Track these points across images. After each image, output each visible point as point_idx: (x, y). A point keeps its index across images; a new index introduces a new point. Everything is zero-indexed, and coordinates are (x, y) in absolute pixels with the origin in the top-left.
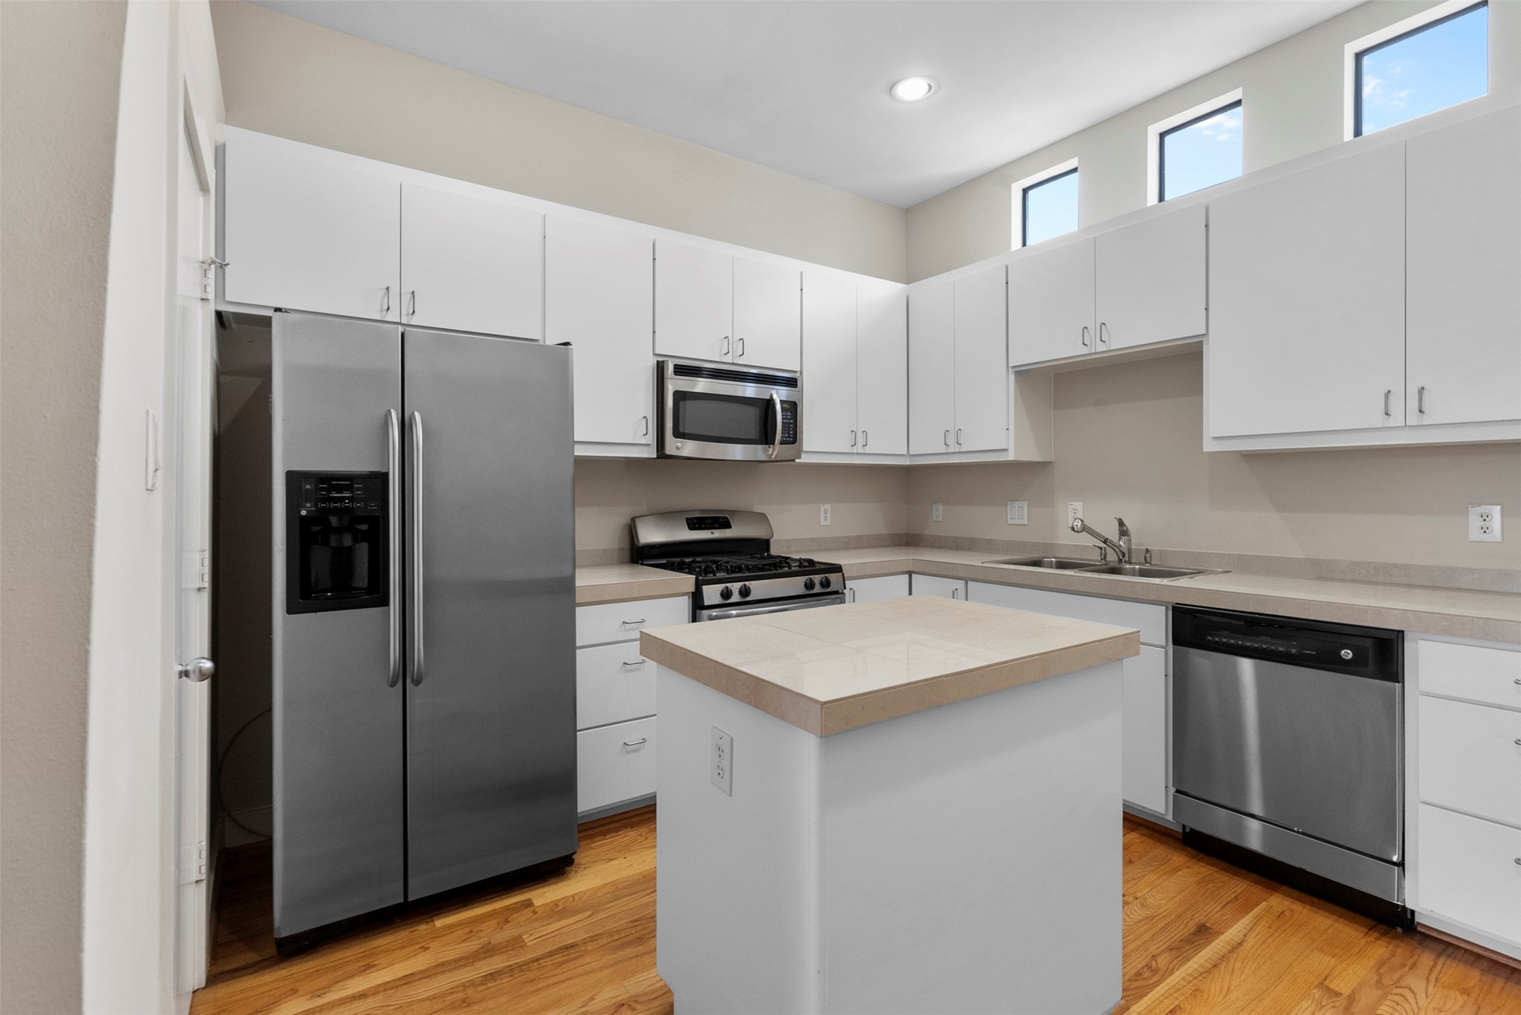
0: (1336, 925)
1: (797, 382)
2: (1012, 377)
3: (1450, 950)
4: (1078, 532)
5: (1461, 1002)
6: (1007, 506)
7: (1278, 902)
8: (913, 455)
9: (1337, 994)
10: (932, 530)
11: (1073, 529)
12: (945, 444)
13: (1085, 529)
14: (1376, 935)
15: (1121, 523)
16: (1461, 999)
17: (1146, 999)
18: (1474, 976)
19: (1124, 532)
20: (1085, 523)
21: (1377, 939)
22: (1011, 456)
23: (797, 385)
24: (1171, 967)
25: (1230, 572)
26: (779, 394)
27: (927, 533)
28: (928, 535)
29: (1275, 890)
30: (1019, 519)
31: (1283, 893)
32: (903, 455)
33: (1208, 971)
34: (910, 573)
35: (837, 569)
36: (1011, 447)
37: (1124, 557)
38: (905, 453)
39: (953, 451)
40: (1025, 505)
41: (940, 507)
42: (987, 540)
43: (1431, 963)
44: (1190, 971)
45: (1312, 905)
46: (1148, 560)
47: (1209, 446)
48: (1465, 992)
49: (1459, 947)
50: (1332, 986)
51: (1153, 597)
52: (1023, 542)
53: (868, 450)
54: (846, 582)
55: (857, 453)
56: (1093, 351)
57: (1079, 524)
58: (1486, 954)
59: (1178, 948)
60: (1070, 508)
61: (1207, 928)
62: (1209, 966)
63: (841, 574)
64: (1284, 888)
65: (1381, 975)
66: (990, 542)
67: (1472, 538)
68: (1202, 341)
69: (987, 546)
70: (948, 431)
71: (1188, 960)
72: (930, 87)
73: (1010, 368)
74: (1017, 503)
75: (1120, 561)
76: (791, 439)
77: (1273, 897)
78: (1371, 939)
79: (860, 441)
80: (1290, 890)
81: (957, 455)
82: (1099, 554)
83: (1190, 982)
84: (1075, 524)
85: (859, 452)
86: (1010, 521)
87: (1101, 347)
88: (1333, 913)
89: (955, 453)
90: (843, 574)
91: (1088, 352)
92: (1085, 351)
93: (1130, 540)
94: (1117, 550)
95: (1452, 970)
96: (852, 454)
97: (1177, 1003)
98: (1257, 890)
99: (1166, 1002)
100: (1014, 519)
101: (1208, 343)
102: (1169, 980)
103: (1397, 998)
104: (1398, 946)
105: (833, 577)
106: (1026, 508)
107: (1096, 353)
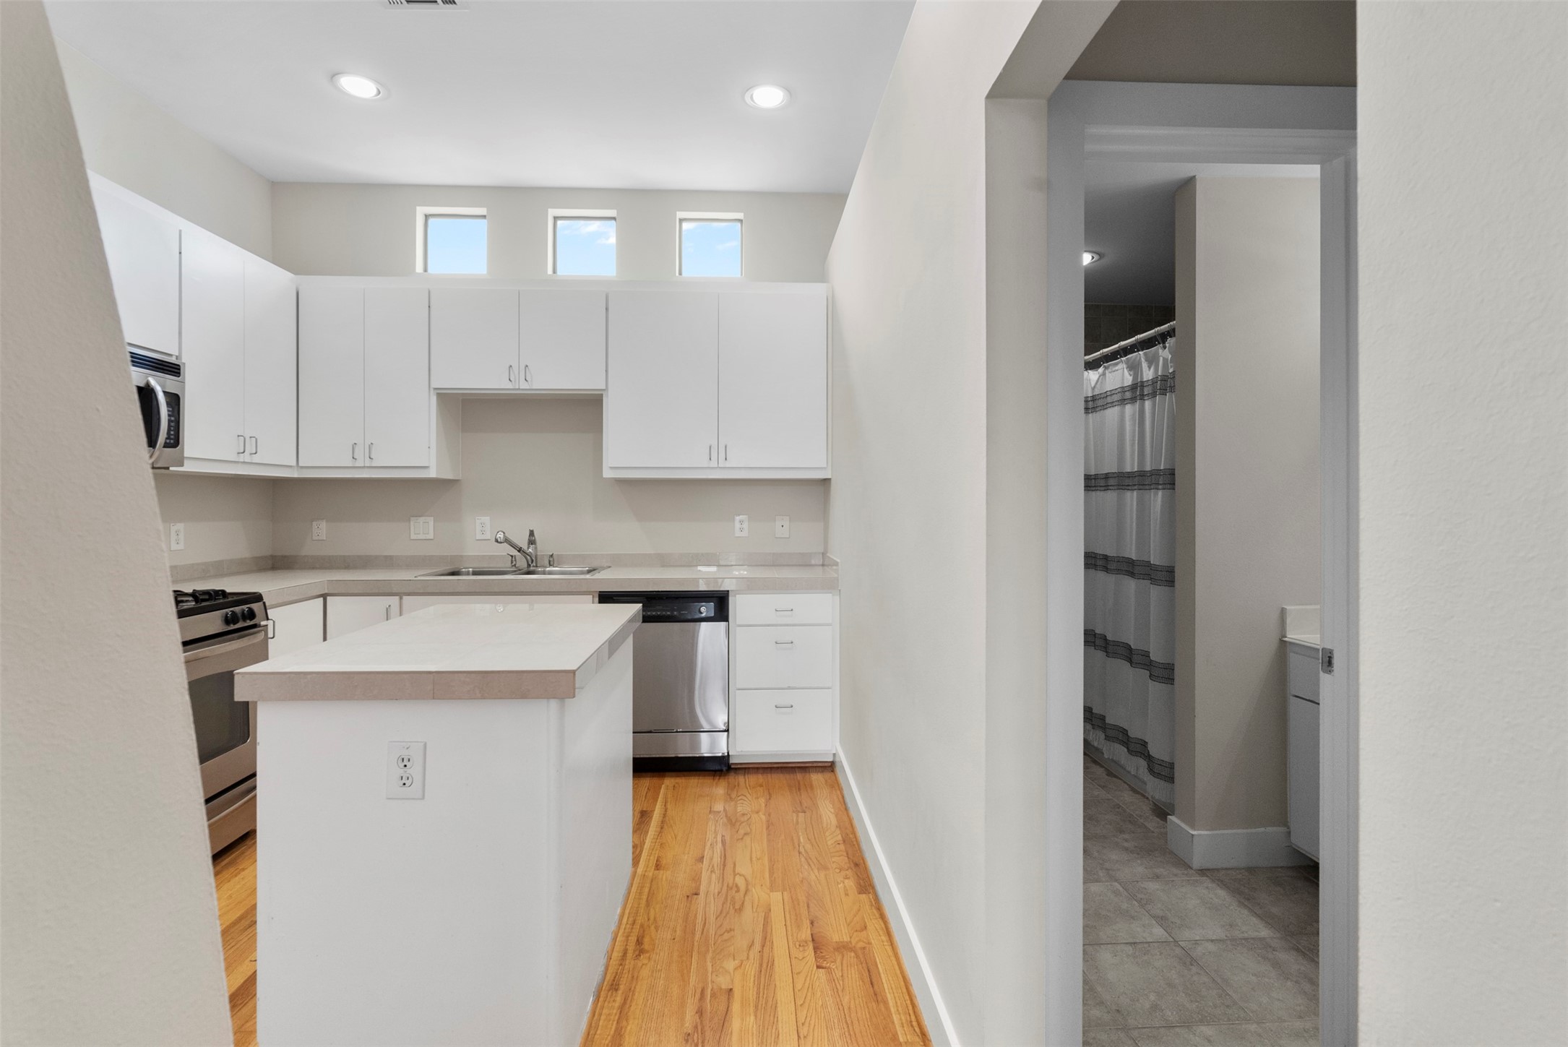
0: (700, 781)
1: (179, 369)
2: (434, 399)
3: (747, 771)
4: (501, 543)
5: (762, 790)
6: (410, 521)
7: (669, 782)
8: (302, 467)
9: (719, 812)
10: (309, 550)
11: (497, 541)
12: (353, 458)
13: (507, 541)
14: (718, 777)
15: (532, 533)
16: (761, 789)
17: (641, 862)
18: (760, 778)
19: (532, 542)
20: (506, 535)
21: (719, 779)
22: (432, 474)
23: (179, 373)
24: (642, 839)
25: (610, 567)
26: (158, 383)
27: (303, 554)
28: (305, 556)
29: (664, 776)
30: (424, 534)
31: (668, 777)
32: (291, 466)
33: (660, 832)
34: (324, 596)
35: (257, 598)
36: (433, 463)
37: (532, 563)
38: (294, 463)
39: (363, 465)
40: (431, 521)
41: (323, 525)
42: (386, 557)
43: (744, 780)
44: (652, 837)
45: (684, 776)
46: (552, 563)
47: (607, 474)
48: (761, 786)
49: (749, 768)
50: (715, 810)
51: (584, 589)
52: (429, 556)
53: (256, 459)
54: (268, 611)
55: (244, 462)
56: (517, 387)
57: (502, 536)
58: (759, 766)
59: (639, 829)
60: (478, 522)
61: (645, 811)
62: (659, 829)
63: (262, 603)
64: (667, 773)
65: (729, 795)
66: (391, 558)
67: (737, 535)
68: (602, 395)
69: (389, 562)
70: (355, 444)
71: (648, 832)
72: (379, 92)
73: (432, 390)
74: (421, 518)
75: (529, 566)
76: (172, 441)
77: (665, 781)
78: (716, 781)
79: (250, 448)
80: (670, 774)
81: (366, 470)
82: (510, 562)
83: (656, 842)
84: (498, 536)
85: (246, 461)
86: (413, 537)
87: (524, 385)
88: (695, 776)
89: (364, 467)
90: (264, 603)
91: (512, 387)
92: (510, 386)
93: (536, 548)
94: (529, 557)
95: (753, 779)
96: (238, 462)
97: (656, 856)
98: (655, 781)
99: (651, 858)
100: (419, 534)
101: (607, 396)
102: (645, 847)
103: (741, 801)
104: (728, 779)
105: (256, 607)
106: (431, 523)
107: (519, 389)
